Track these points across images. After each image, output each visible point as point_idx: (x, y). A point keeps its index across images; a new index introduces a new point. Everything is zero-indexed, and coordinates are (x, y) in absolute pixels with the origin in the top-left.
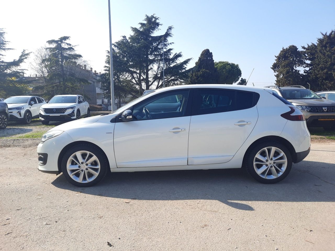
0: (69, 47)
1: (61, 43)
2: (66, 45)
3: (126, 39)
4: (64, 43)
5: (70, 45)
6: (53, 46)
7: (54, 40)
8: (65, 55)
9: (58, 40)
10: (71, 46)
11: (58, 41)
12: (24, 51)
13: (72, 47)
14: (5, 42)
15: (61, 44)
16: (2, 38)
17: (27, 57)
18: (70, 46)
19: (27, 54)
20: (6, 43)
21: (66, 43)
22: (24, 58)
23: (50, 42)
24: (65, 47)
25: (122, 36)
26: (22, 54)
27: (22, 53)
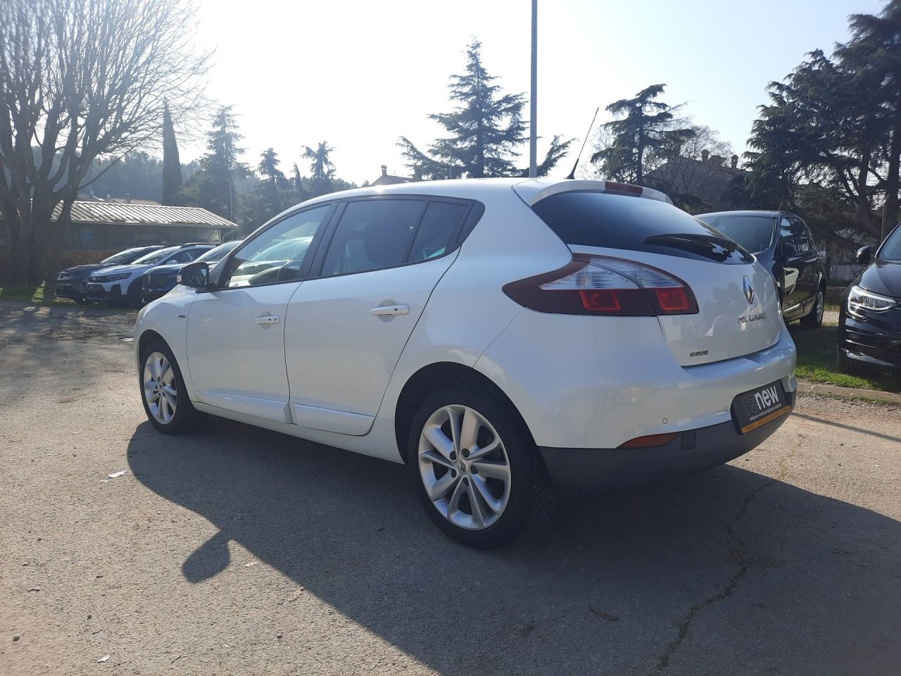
0: (662, 111)
1: (642, 105)
2: (655, 108)
3: (824, 58)
4: (650, 103)
5: (664, 106)
6: (624, 115)
7: (625, 100)
8: (651, 135)
9: (635, 97)
10: (667, 109)
11: (635, 101)
12: (556, 138)
13: (670, 110)
14: (523, 123)
15: (641, 107)
16: (518, 116)
17: (564, 153)
18: (664, 108)
19: (564, 146)
20: (523, 126)
21: (653, 103)
22: (557, 155)
23: (616, 107)
24: (650, 114)
25: (811, 53)
26: (551, 146)
27: (552, 144)
